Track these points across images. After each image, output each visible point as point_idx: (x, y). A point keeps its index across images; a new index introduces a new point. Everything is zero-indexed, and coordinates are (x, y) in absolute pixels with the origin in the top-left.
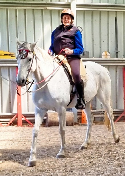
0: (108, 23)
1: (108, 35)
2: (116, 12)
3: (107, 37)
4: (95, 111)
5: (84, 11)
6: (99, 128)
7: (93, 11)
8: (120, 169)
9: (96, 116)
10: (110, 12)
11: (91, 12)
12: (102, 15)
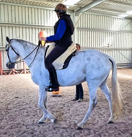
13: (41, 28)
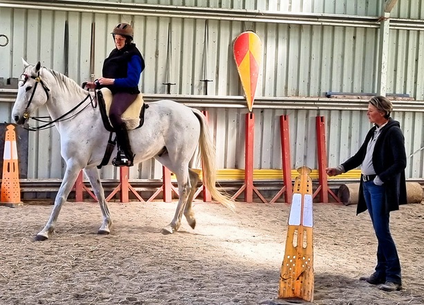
0: (53, 31)
1: (52, 50)
2: (68, 12)
3: (49, 55)
4: (25, 180)
5: (13, 8)
6: (30, 211)
7: (27, 9)
8: (65, 285)
9: (26, 190)
10: (56, 12)
11: (24, 10)
12: (43, 16)
13: (243, 22)
